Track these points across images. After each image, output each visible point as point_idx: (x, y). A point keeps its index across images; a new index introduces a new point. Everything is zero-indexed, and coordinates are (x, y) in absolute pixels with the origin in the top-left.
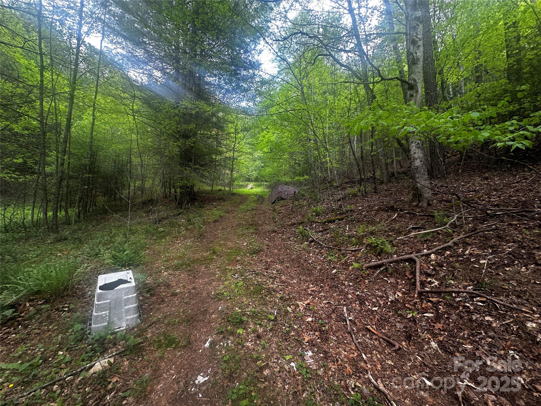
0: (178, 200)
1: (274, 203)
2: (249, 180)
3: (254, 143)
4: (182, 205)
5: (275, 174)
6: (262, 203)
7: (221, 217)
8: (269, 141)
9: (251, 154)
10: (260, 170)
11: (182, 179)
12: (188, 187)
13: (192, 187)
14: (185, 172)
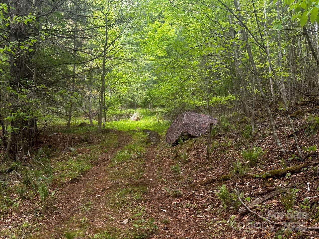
0: (8, 145)
1: (176, 144)
2: (132, 105)
3: (140, 42)
4: (15, 154)
5: (177, 93)
6: (155, 145)
7: (84, 173)
8: (164, 38)
9: (133, 60)
10: (151, 87)
11: (14, 109)
12: (26, 123)
13: (33, 122)
14: (19, 96)
